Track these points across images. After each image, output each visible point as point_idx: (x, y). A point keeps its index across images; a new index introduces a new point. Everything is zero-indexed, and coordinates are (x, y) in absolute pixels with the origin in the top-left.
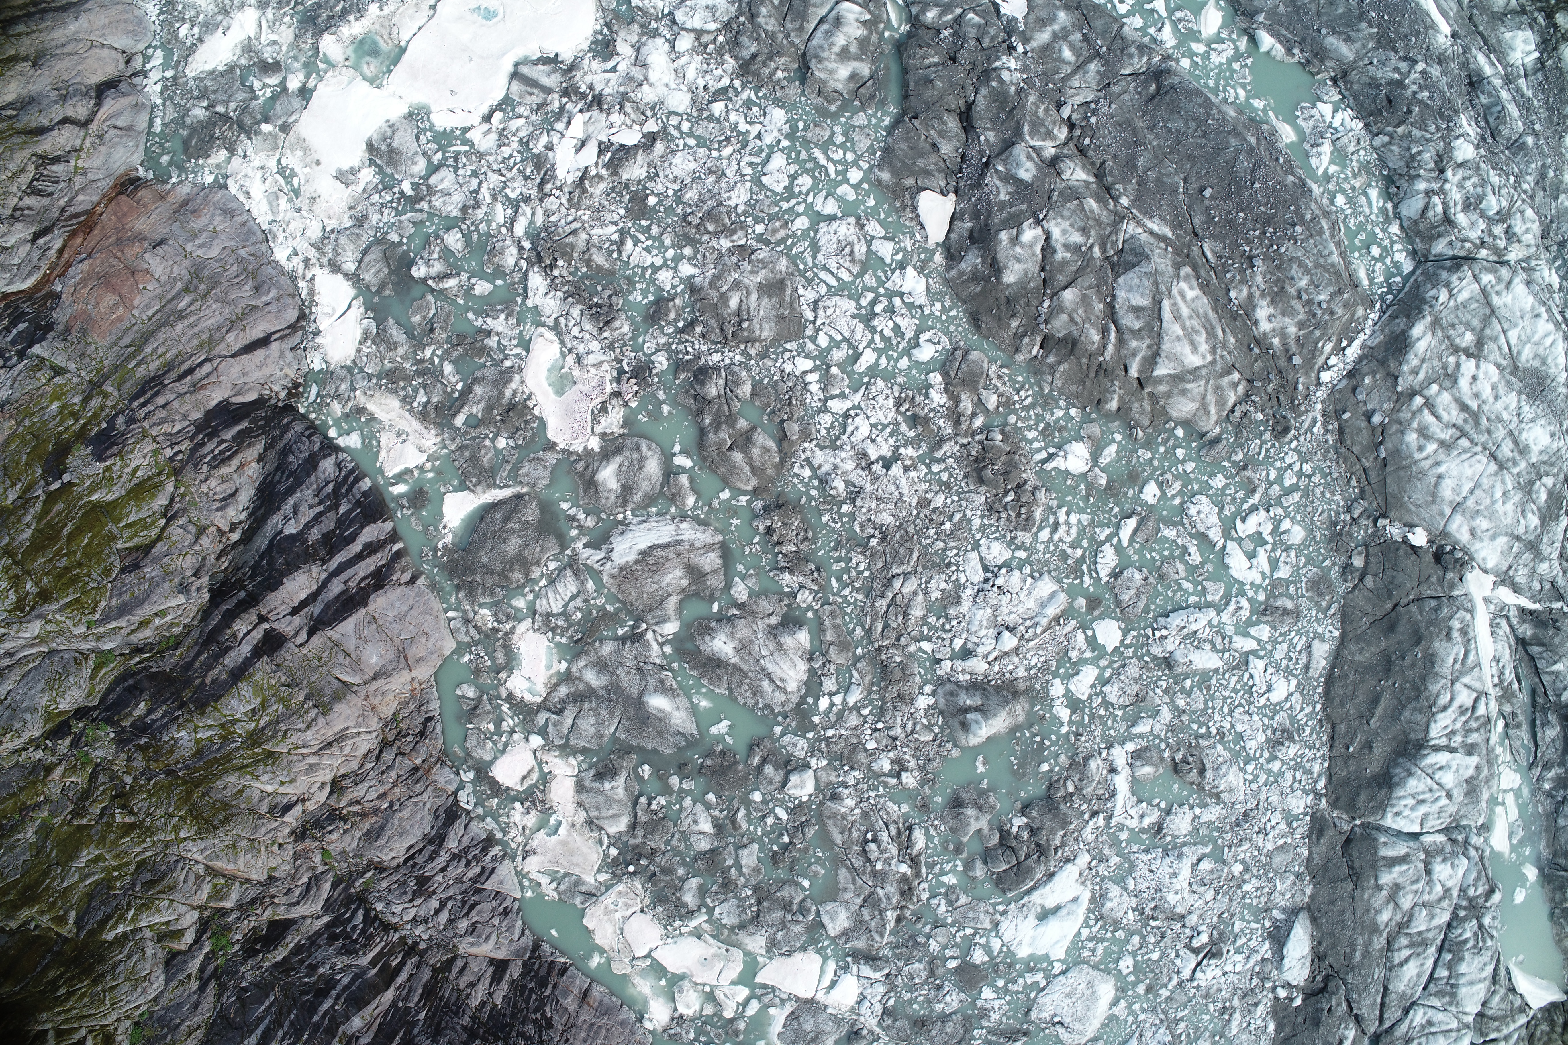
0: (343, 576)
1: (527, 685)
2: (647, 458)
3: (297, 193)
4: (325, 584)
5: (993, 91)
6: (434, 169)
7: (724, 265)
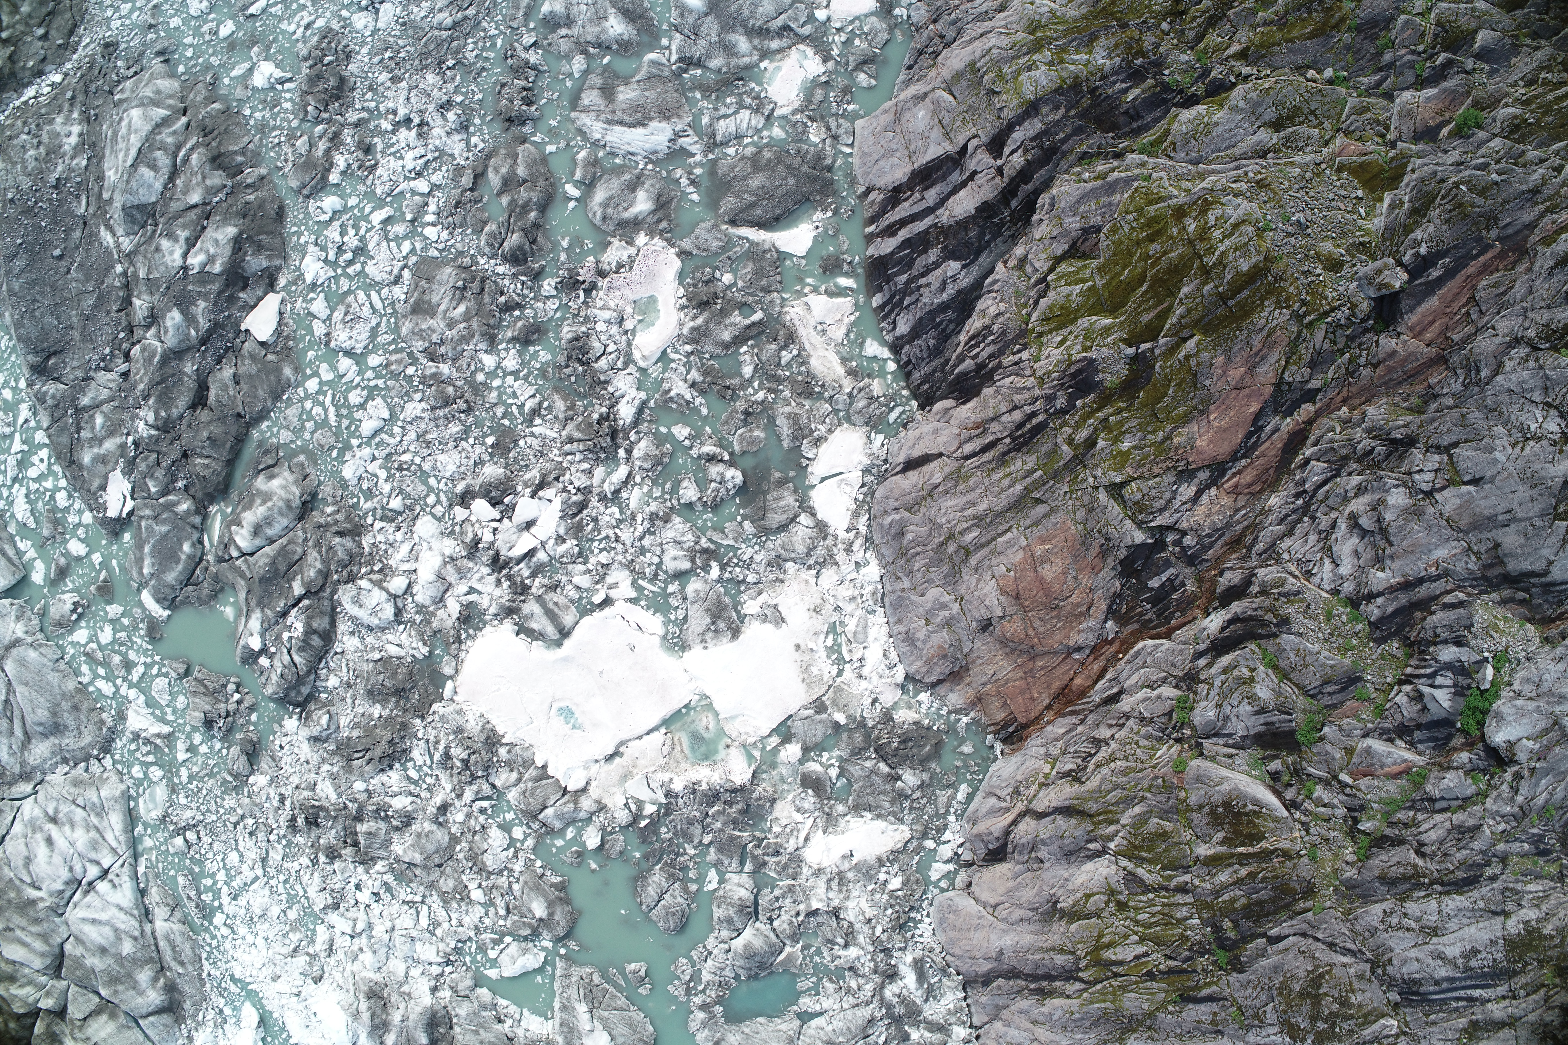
0: (923, 205)
1: (806, 63)
2: (601, 204)
3: (832, 629)
4: (942, 202)
5: (168, 408)
6: (680, 576)
7: (454, 349)
